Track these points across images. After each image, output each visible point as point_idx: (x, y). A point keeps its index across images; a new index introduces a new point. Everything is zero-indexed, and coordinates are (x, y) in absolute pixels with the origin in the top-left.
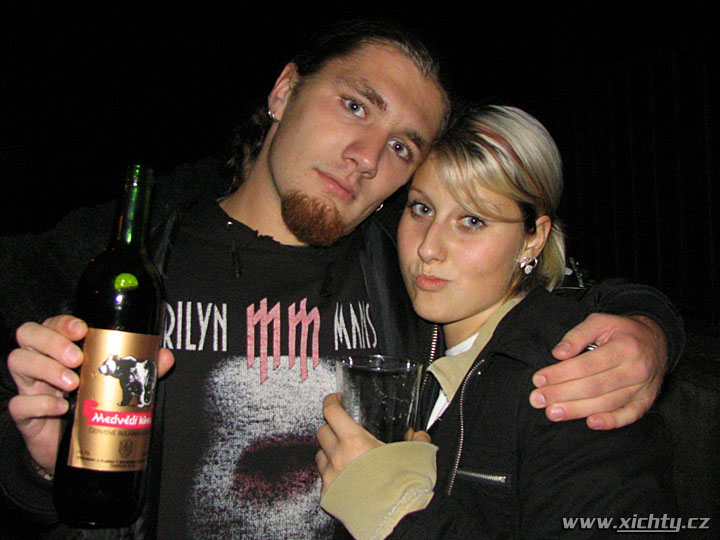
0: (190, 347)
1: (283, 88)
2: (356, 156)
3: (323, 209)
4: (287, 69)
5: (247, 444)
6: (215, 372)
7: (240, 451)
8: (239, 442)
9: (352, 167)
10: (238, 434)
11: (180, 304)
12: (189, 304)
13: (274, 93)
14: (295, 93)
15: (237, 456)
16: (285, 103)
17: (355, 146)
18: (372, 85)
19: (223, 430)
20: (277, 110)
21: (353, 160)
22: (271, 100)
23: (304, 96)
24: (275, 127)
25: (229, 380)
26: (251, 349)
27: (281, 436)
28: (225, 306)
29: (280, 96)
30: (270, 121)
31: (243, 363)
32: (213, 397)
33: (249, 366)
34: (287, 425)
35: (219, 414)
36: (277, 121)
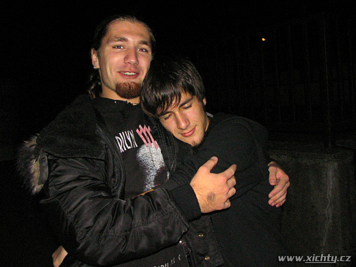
0: (129, 148)
1: (94, 57)
2: (128, 61)
3: (129, 84)
4: (92, 51)
5: (155, 174)
6: (138, 154)
7: (154, 177)
8: (153, 174)
9: (129, 65)
10: (151, 171)
11: (120, 134)
12: (123, 133)
13: (93, 61)
14: (98, 56)
15: (153, 179)
16: (98, 61)
17: (126, 58)
18: (118, 36)
19: (147, 171)
20: (96, 65)
21: (129, 63)
22: (93, 64)
23: (101, 55)
24: (100, 71)
25: (143, 153)
26: (145, 141)
27: (159, 170)
28: (132, 131)
29: (95, 60)
30: (97, 70)
31: (145, 146)
32: (141, 161)
33: (147, 147)
34: (159, 166)
35: (145, 166)
36: (98, 69)
